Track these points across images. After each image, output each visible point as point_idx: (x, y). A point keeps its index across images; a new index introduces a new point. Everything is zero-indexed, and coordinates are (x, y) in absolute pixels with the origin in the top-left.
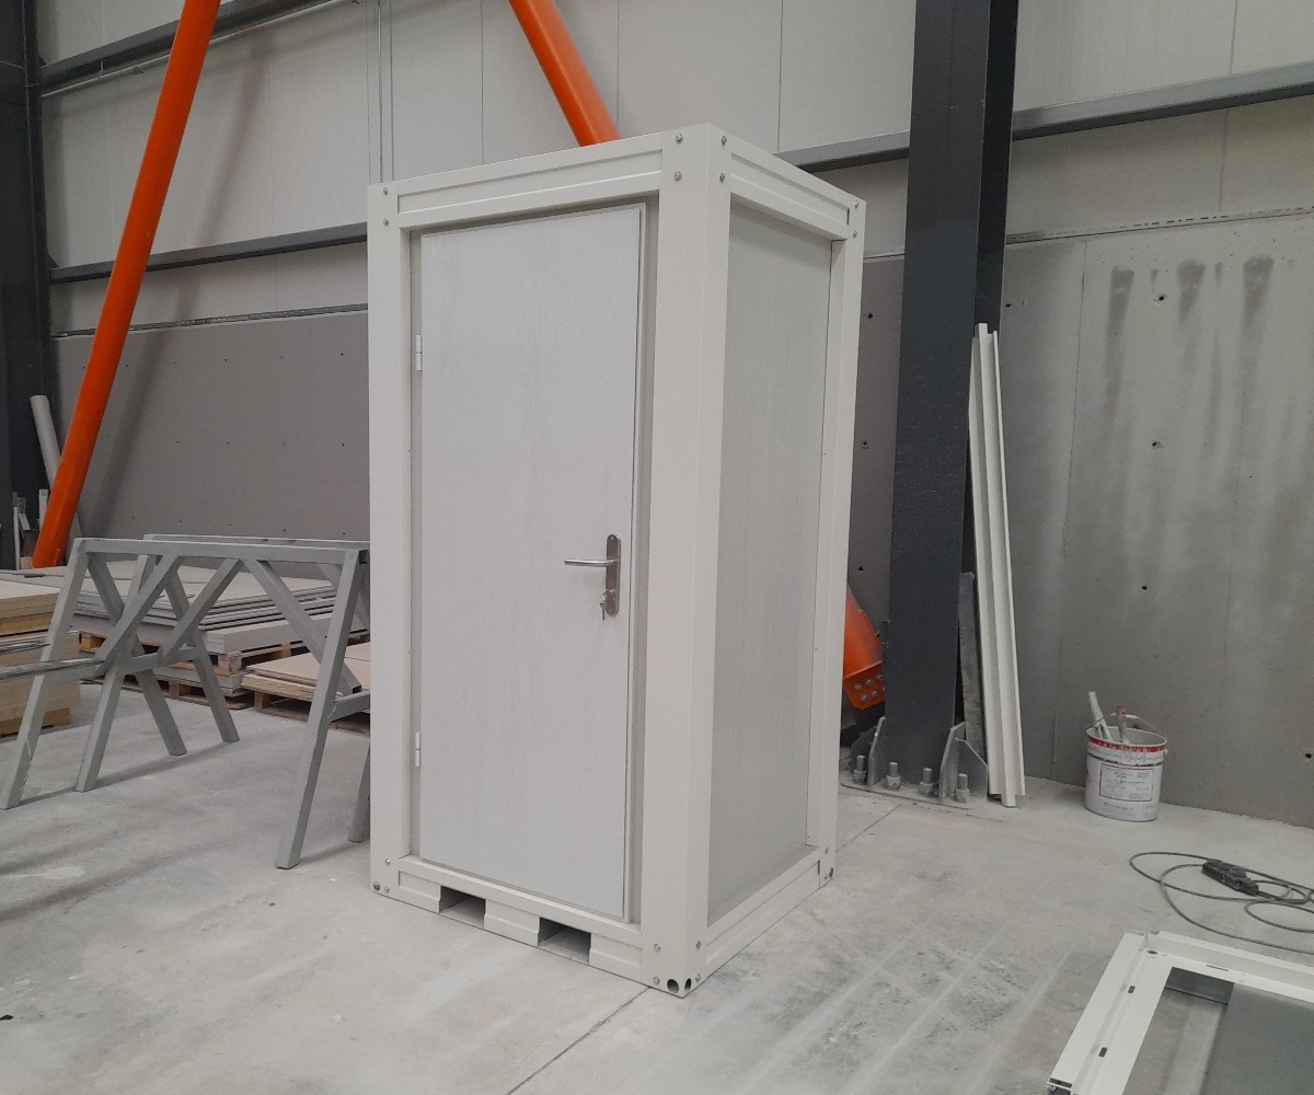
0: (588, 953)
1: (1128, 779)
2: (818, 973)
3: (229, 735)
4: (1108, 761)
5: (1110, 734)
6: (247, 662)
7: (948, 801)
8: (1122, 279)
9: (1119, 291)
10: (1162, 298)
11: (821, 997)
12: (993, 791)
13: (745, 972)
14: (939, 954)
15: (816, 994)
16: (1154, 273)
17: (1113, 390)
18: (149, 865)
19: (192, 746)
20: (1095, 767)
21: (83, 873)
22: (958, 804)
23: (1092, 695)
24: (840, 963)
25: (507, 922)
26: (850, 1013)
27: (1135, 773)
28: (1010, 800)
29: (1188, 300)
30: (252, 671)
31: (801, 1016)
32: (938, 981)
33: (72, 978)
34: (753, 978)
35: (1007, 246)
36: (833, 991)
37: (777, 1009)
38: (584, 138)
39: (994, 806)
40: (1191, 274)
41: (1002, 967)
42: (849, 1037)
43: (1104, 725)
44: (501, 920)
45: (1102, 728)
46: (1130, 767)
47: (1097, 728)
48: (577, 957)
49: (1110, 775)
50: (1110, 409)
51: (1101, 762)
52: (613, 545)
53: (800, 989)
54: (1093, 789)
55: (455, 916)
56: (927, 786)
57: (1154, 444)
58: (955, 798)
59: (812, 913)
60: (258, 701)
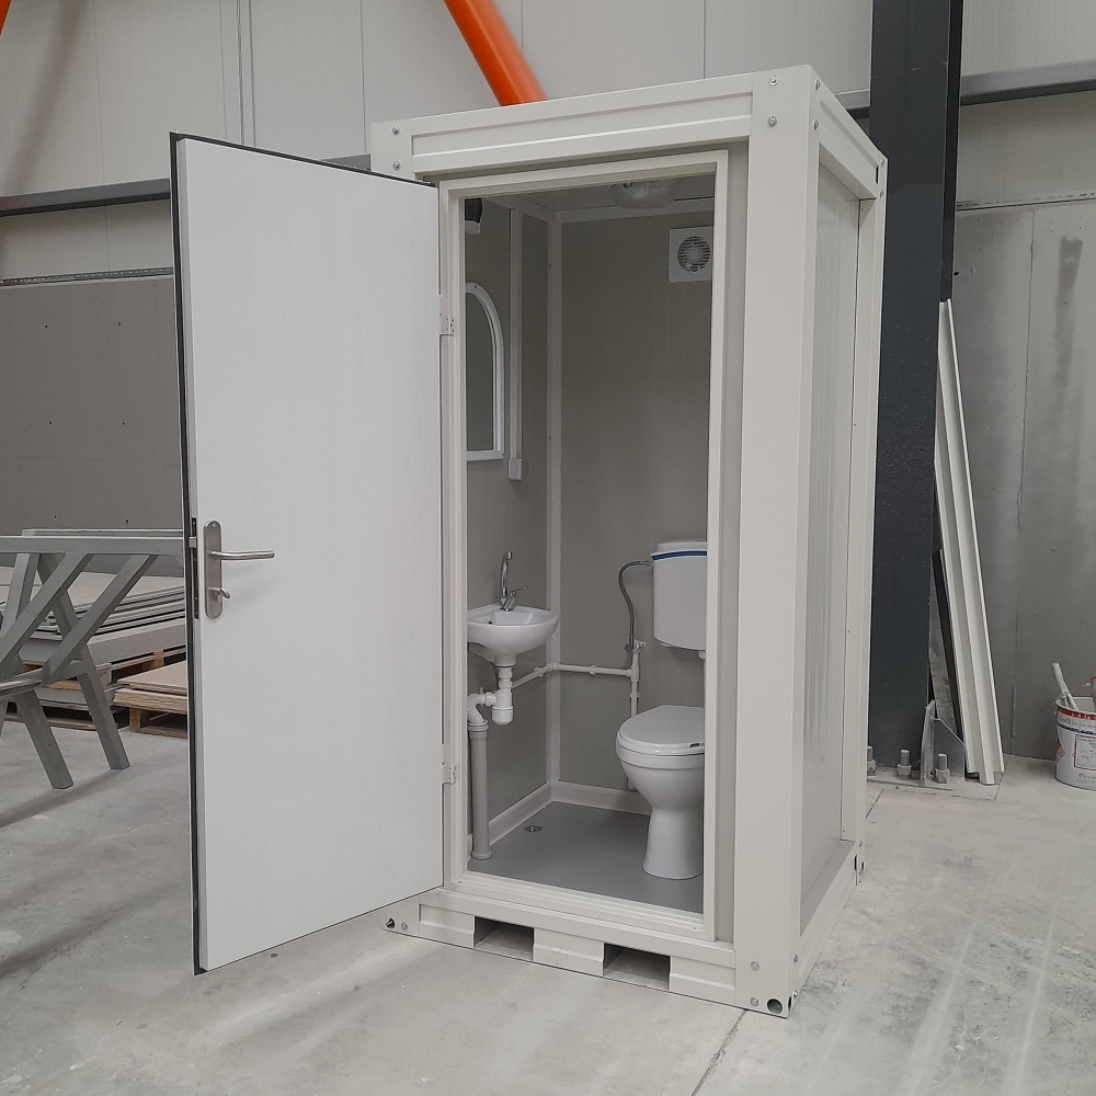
0: (668, 981)
2: (906, 976)
3: (118, 760)
4: (1082, 732)
5: (1075, 704)
6: (117, 674)
7: (928, 782)
8: (1071, 248)
9: (1068, 261)
11: (923, 1003)
12: (971, 770)
13: (834, 984)
14: (1010, 944)
15: (917, 999)
17: (1064, 359)
18: (96, 922)
19: (79, 776)
20: (1068, 739)
21: (19, 938)
22: (939, 786)
23: (1057, 666)
24: (922, 964)
25: (564, 952)
26: (961, 1018)
28: (990, 779)
30: (126, 685)
31: (916, 1025)
32: (1024, 972)
33: (73, 1068)
34: (846, 989)
35: (956, 213)
36: (931, 995)
37: (888, 1020)
38: (506, 96)
39: (972, 784)
41: (1076, 952)
42: (974, 1043)
43: (1069, 695)
44: (555, 950)
45: (1068, 698)
47: (1063, 700)
48: (652, 984)
49: (1085, 745)
50: (1061, 379)
51: (1074, 734)
53: (899, 996)
54: (1066, 763)
55: (495, 950)
56: (905, 768)
58: (935, 779)
59: (865, 913)
60: (135, 719)
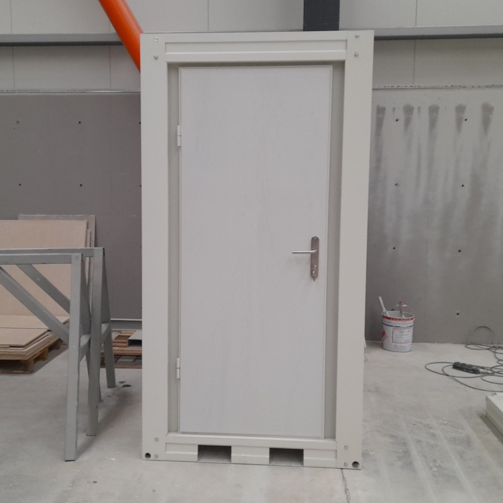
0: (302, 460)
1: (405, 333)
2: (393, 443)
4: (396, 327)
8: (381, 111)
9: (380, 116)
10: (397, 120)
11: (407, 454)
13: (367, 451)
14: (420, 423)
15: (404, 452)
16: (394, 109)
17: (379, 161)
20: (389, 330)
23: (380, 298)
24: (394, 437)
25: (247, 455)
26: (425, 457)
27: (407, 330)
29: (408, 122)
32: (434, 434)
36: (407, 449)
37: (400, 463)
40: (409, 110)
41: (446, 422)
42: (438, 467)
44: (243, 455)
46: (405, 328)
50: (378, 169)
51: (392, 328)
52: (315, 242)
53: (396, 452)
54: (388, 341)
55: (208, 461)
57: (396, 185)
